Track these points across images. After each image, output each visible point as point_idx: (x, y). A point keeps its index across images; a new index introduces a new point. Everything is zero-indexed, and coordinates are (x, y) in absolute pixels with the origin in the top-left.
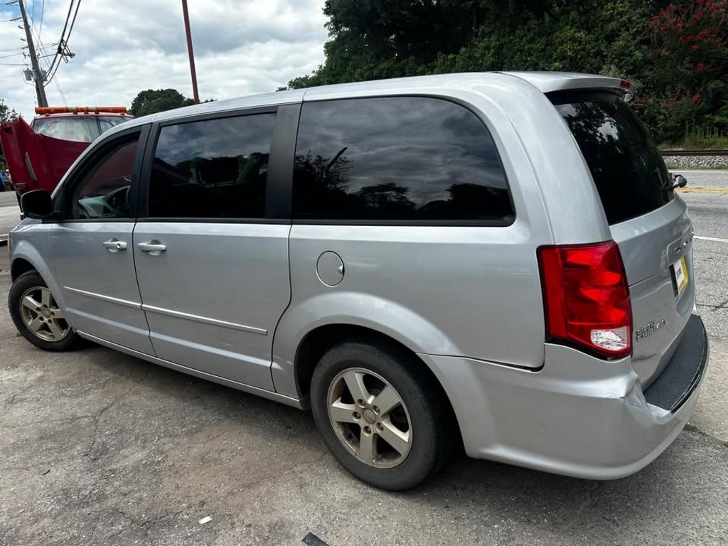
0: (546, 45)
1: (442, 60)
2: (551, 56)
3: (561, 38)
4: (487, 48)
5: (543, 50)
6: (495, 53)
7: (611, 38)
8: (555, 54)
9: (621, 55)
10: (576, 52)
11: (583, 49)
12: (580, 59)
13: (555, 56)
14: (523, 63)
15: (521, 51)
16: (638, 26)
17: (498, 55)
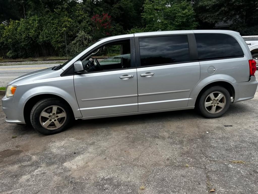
0: (59, 22)
1: (12, 22)
2: (61, 26)
3: (64, 20)
4: (34, 20)
5: (58, 23)
6: (38, 22)
7: (80, 22)
8: (63, 25)
9: (84, 28)
10: (70, 25)
11: (72, 25)
12: (72, 27)
13: (63, 26)
14: (51, 27)
15: (50, 23)
16: (87, 19)
17: (40, 23)
